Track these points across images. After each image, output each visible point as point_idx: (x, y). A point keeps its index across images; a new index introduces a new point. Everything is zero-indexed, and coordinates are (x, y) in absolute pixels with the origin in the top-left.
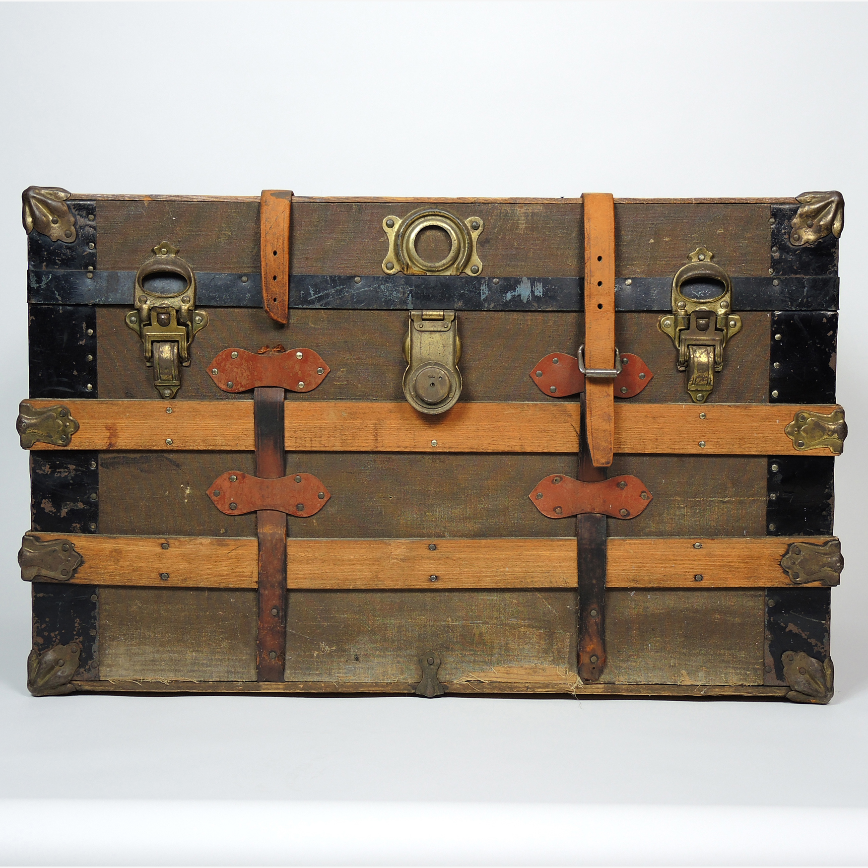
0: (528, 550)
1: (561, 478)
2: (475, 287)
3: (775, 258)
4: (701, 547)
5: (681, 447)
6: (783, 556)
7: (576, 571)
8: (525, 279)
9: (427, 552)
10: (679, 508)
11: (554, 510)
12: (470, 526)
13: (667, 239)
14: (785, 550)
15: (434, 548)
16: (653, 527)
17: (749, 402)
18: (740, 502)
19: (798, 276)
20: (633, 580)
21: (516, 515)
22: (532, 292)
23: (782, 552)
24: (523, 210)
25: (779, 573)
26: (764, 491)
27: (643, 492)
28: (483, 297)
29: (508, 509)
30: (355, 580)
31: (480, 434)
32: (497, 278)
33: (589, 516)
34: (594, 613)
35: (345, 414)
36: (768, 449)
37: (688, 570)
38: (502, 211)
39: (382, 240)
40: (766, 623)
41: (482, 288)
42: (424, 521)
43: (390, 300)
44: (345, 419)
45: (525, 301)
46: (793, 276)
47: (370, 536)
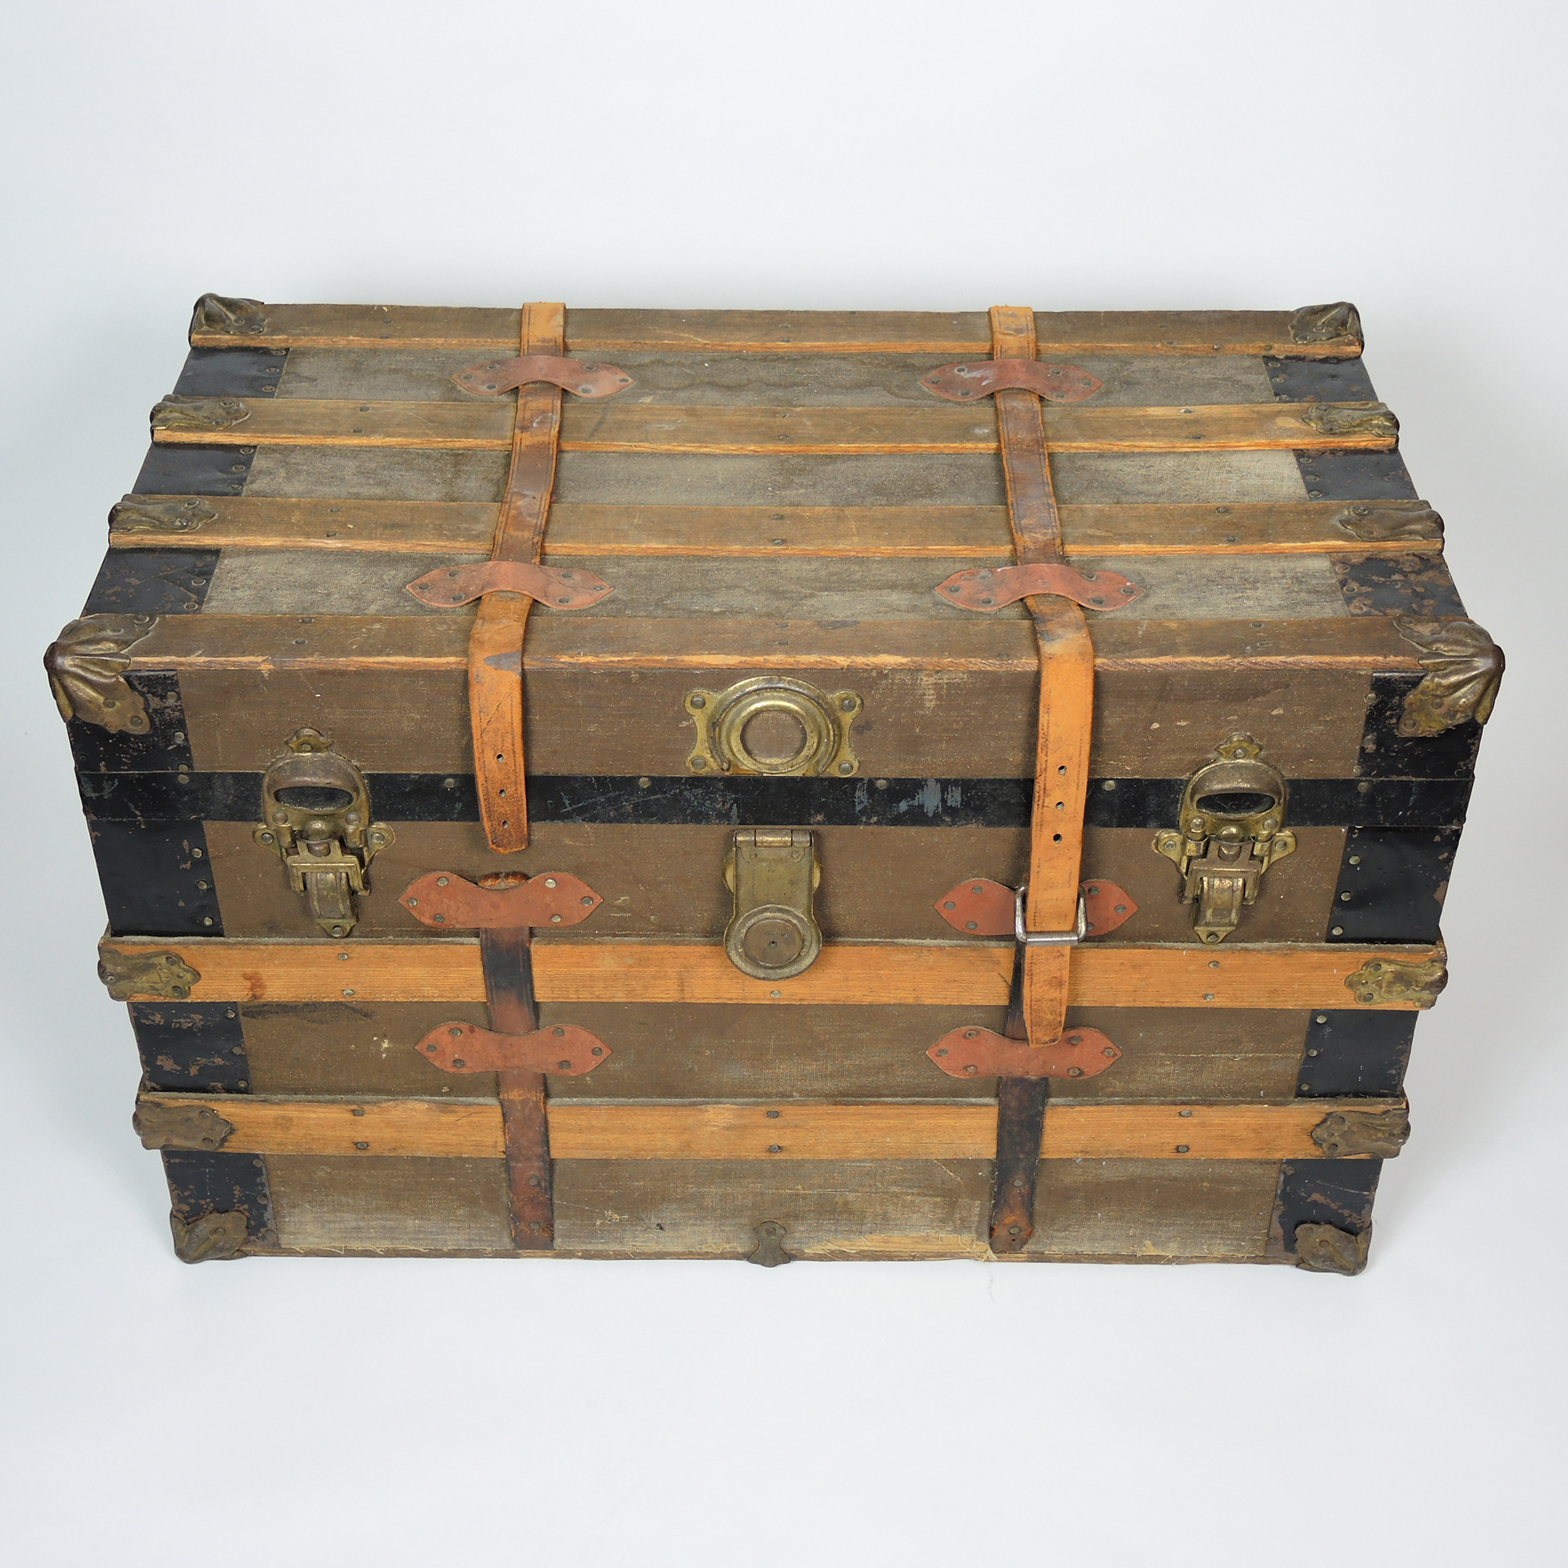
0: (922, 1118)
1: (978, 1033)
2: (845, 793)
3: (1367, 751)
4: (1190, 1114)
5: (1174, 1000)
6: (1318, 1125)
7: (995, 1141)
8: (931, 783)
9: (765, 1121)
10: (1162, 1065)
11: (966, 1068)
12: (830, 1085)
13: (1183, 723)
14: (1321, 1119)
15: (776, 1115)
16: (1118, 1085)
17: (1293, 941)
18: (1259, 1059)
19: (1404, 778)
20: (1082, 1152)
21: (904, 1073)
22: (944, 801)
23: (1317, 1120)
24: (932, 680)
25: (1308, 1143)
26: (1302, 1047)
27: (1106, 1048)
28: (858, 808)
29: (893, 1065)
30: (652, 1151)
31: (851, 983)
32: (884, 779)
33: (1020, 1081)
34: (1018, 1183)
35: (629, 961)
36: (1314, 1003)
37: (1167, 1140)
38: (896, 681)
39: (685, 724)
40: (1279, 1192)
41: (857, 794)
42: (760, 1079)
43: (701, 812)
44: (630, 966)
45: (930, 815)
46: (1395, 778)
47: (676, 1096)
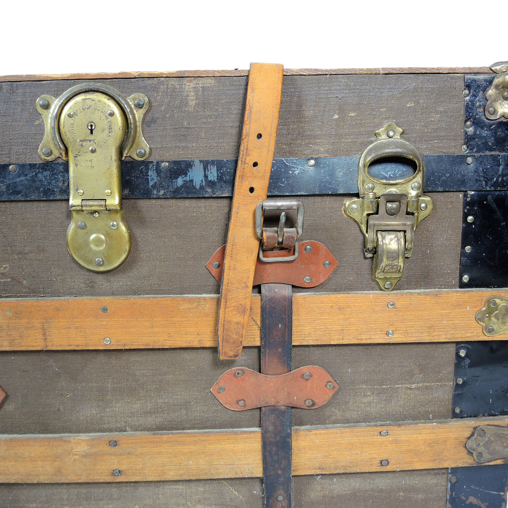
0: (211, 444)
1: (243, 371)
2: (142, 172)
3: (468, 134)
4: (387, 434)
5: (368, 337)
6: (469, 438)
7: (261, 462)
8: (197, 163)
9: (108, 449)
10: (365, 396)
11: (237, 402)
12: (150, 420)
13: (353, 115)
14: (470, 433)
15: (114, 444)
16: (338, 414)
17: (439, 288)
18: (427, 388)
19: (493, 153)
20: (319, 468)
21: (198, 408)
22: (206, 176)
23: (468, 434)
24: (192, 85)
25: (464, 453)
26: (452, 376)
27: (328, 382)
28: (151, 183)
29: (190, 403)
30: (37, 475)
31: (156, 330)
32: (166, 162)
33: (274, 409)
34: (280, 498)
35: (9, 314)
36: (458, 336)
37: (374, 456)
38: (169, 86)
39: (37, 122)
40: (448, 497)
41: (150, 173)
42: (104, 417)
43: (49, 189)
44: (10, 318)
45: (198, 187)
46: (488, 153)
47: (52, 432)
